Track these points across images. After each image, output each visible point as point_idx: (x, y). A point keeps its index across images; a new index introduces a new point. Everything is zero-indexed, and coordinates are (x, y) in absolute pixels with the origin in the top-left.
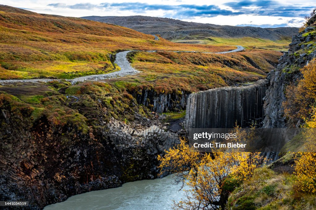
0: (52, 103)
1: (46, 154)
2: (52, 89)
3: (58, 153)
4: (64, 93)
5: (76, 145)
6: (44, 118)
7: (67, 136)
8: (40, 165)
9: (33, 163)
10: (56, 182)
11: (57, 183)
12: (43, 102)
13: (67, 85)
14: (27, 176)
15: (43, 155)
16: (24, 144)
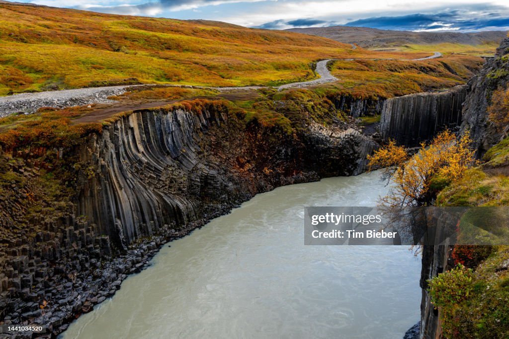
0: (262, 108)
1: (257, 151)
2: (262, 95)
3: (266, 151)
4: (271, 99)
5: (281, 145)
6: (255, 121)
7: (274, 136)
8: (252, 160)
9: (246, 158)
10: (264, 174)
11: (266, 176)
12: (254, 107)
13: (274, 91)
14: (242, 169)
15: (254, 151)
16: (239, 142)
